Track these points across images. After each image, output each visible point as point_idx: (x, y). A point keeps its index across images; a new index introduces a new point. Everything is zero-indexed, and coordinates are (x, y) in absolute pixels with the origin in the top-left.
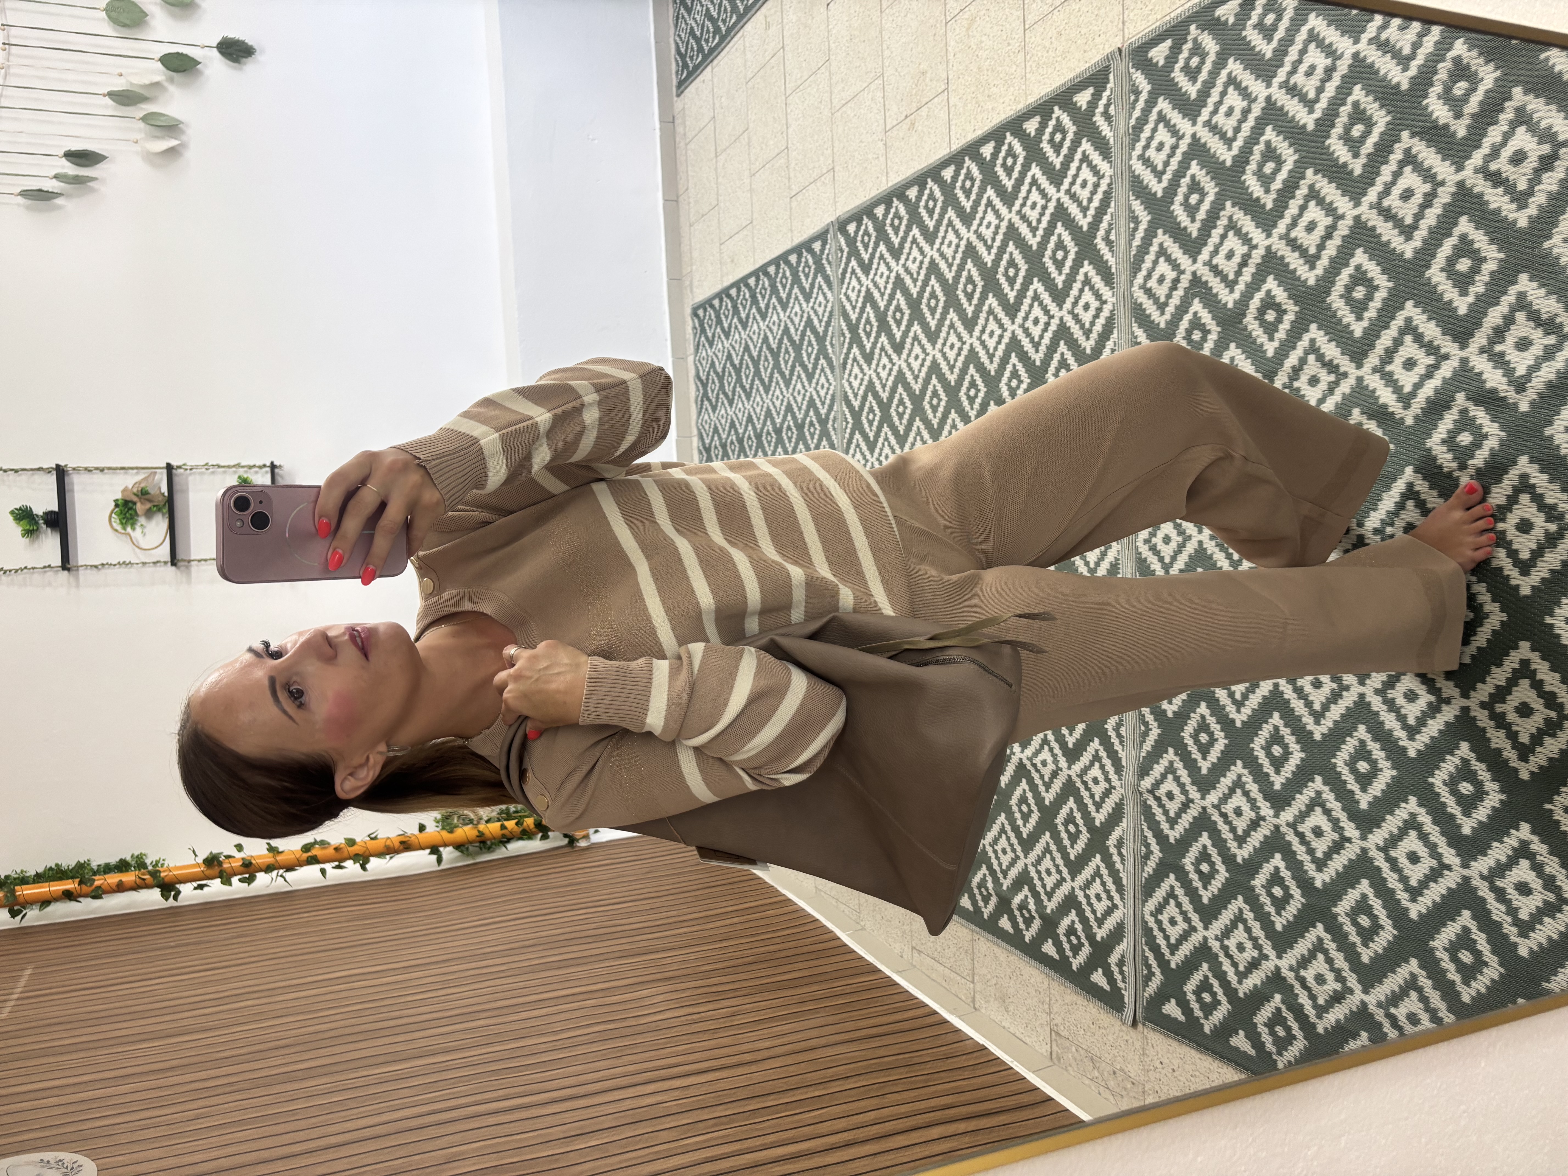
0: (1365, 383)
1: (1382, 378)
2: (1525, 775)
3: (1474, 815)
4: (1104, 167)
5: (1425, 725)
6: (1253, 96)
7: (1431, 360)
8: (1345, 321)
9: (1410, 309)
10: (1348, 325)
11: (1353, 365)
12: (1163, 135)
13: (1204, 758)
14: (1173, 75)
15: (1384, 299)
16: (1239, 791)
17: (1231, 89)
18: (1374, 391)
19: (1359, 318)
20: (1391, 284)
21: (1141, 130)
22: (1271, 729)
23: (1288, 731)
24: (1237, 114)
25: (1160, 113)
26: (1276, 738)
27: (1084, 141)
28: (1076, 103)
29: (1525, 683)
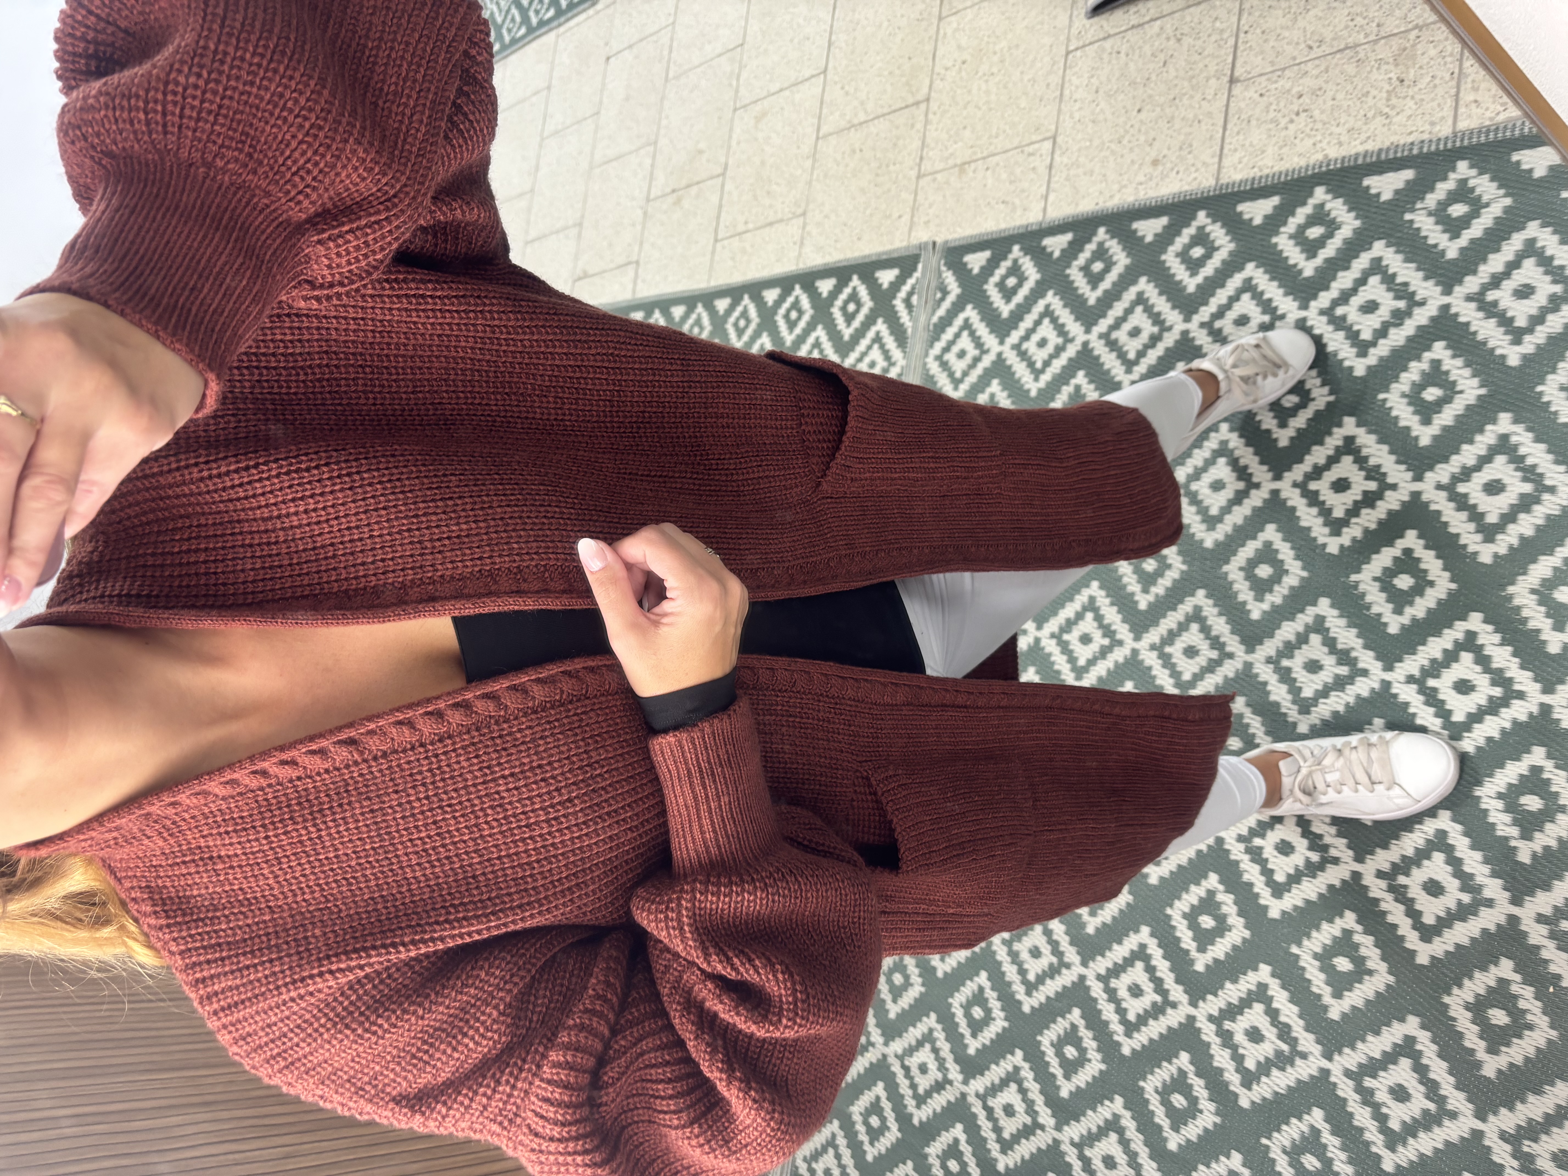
0: (1141, 657)
1: (1159, 658)
2: (1244, 1103)
3: (1183, 1132)
4: (897, 354)
5: (1146, 1025)
6: (1071, 335)
7: (1214, 655)
8: (1130, 589)
9: (1200, 597)
10: (1133, 594)
11: (1131, 635)
12: (965, 342)
13: (895, 1001)
14: (985, 287)
15: (1175, 580)
16: (928, 1047)
17: (1046, 321)
18: (1150, 668)
19: (1145, 591)
20: (1184, 567)
21: (943, 331)
22: (976, 988)
23: (995, 995)
24: (1050, 348)
25: (967, 320)
26: (979, 999)
27: (880, 321)
28: (877, 279)
29: (1259, 1007)
